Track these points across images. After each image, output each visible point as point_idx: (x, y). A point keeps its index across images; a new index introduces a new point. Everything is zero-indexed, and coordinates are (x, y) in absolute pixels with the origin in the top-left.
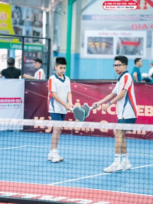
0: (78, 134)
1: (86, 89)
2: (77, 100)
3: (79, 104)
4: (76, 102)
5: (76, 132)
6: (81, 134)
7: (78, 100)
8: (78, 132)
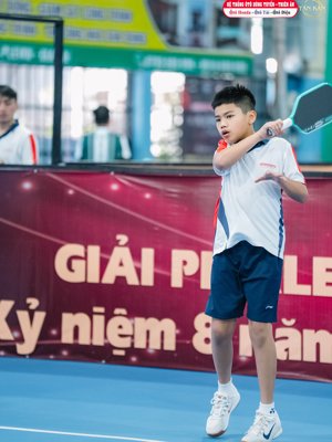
0: (123, 361)
1: (148, 196)
2: (119, 237)
3: (126, 251)
4: (117, 243)
5: (116, 352)
6: (134, 359)
7: (123, 239)
8: (122, 353)
